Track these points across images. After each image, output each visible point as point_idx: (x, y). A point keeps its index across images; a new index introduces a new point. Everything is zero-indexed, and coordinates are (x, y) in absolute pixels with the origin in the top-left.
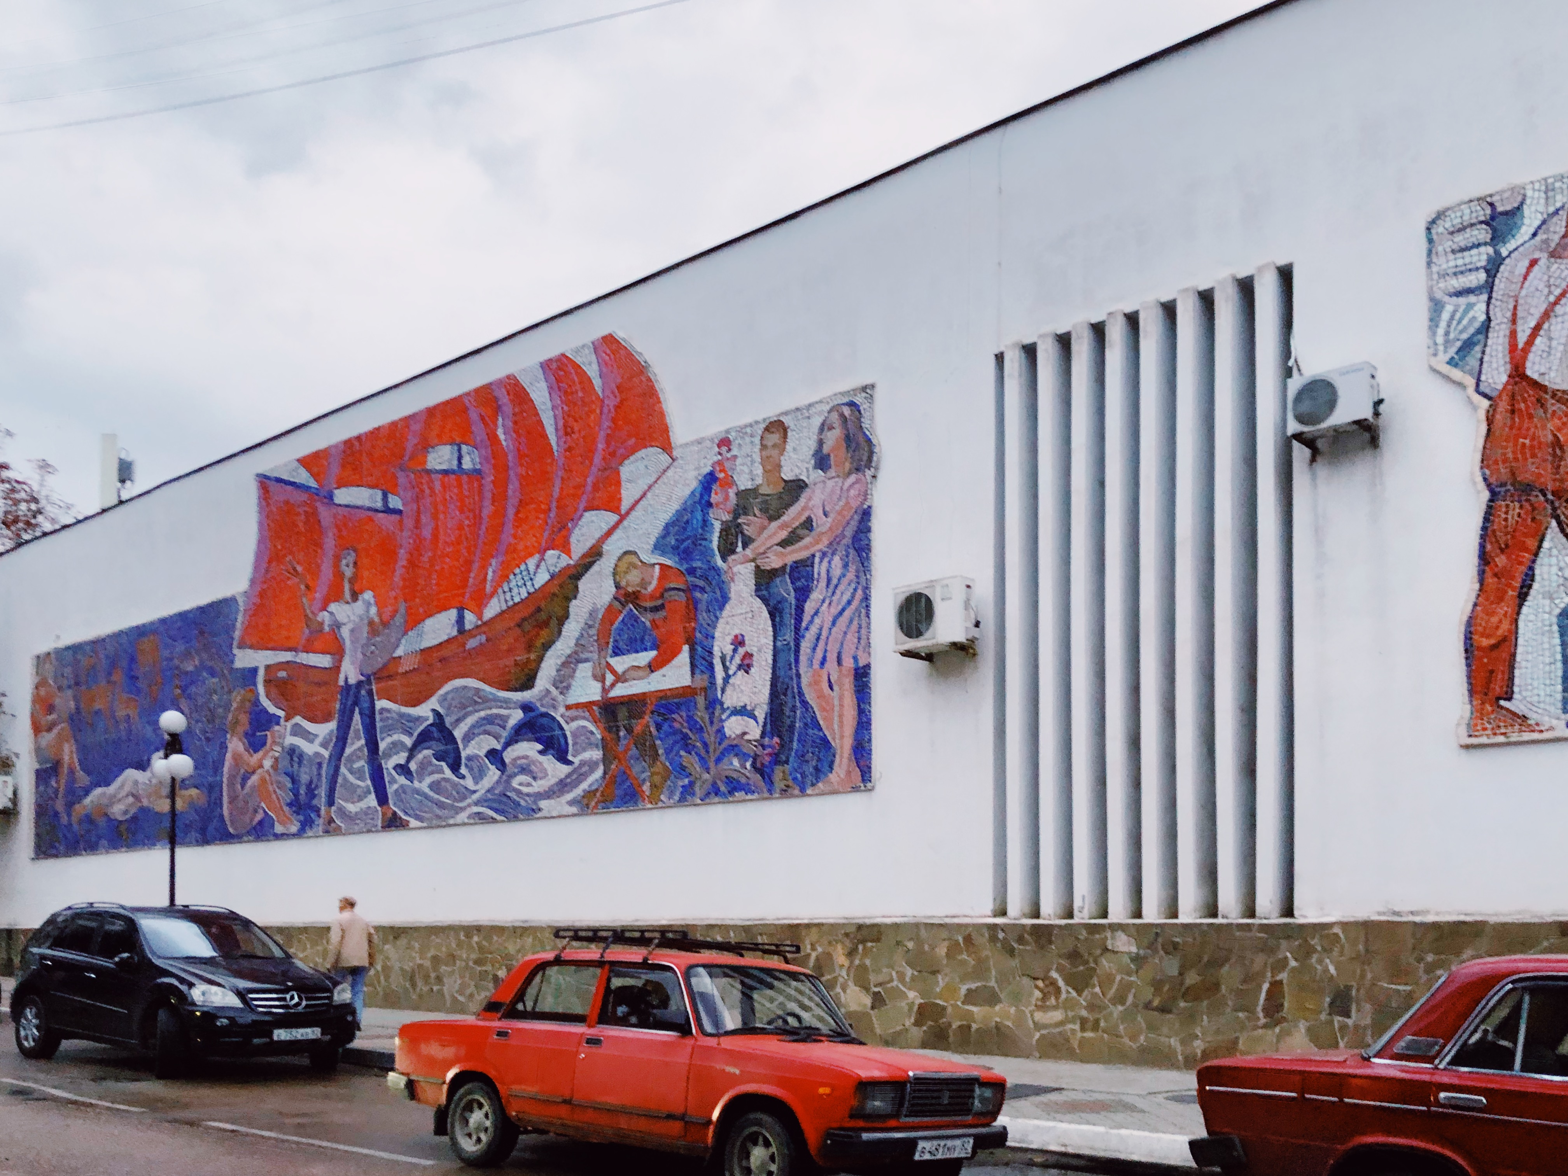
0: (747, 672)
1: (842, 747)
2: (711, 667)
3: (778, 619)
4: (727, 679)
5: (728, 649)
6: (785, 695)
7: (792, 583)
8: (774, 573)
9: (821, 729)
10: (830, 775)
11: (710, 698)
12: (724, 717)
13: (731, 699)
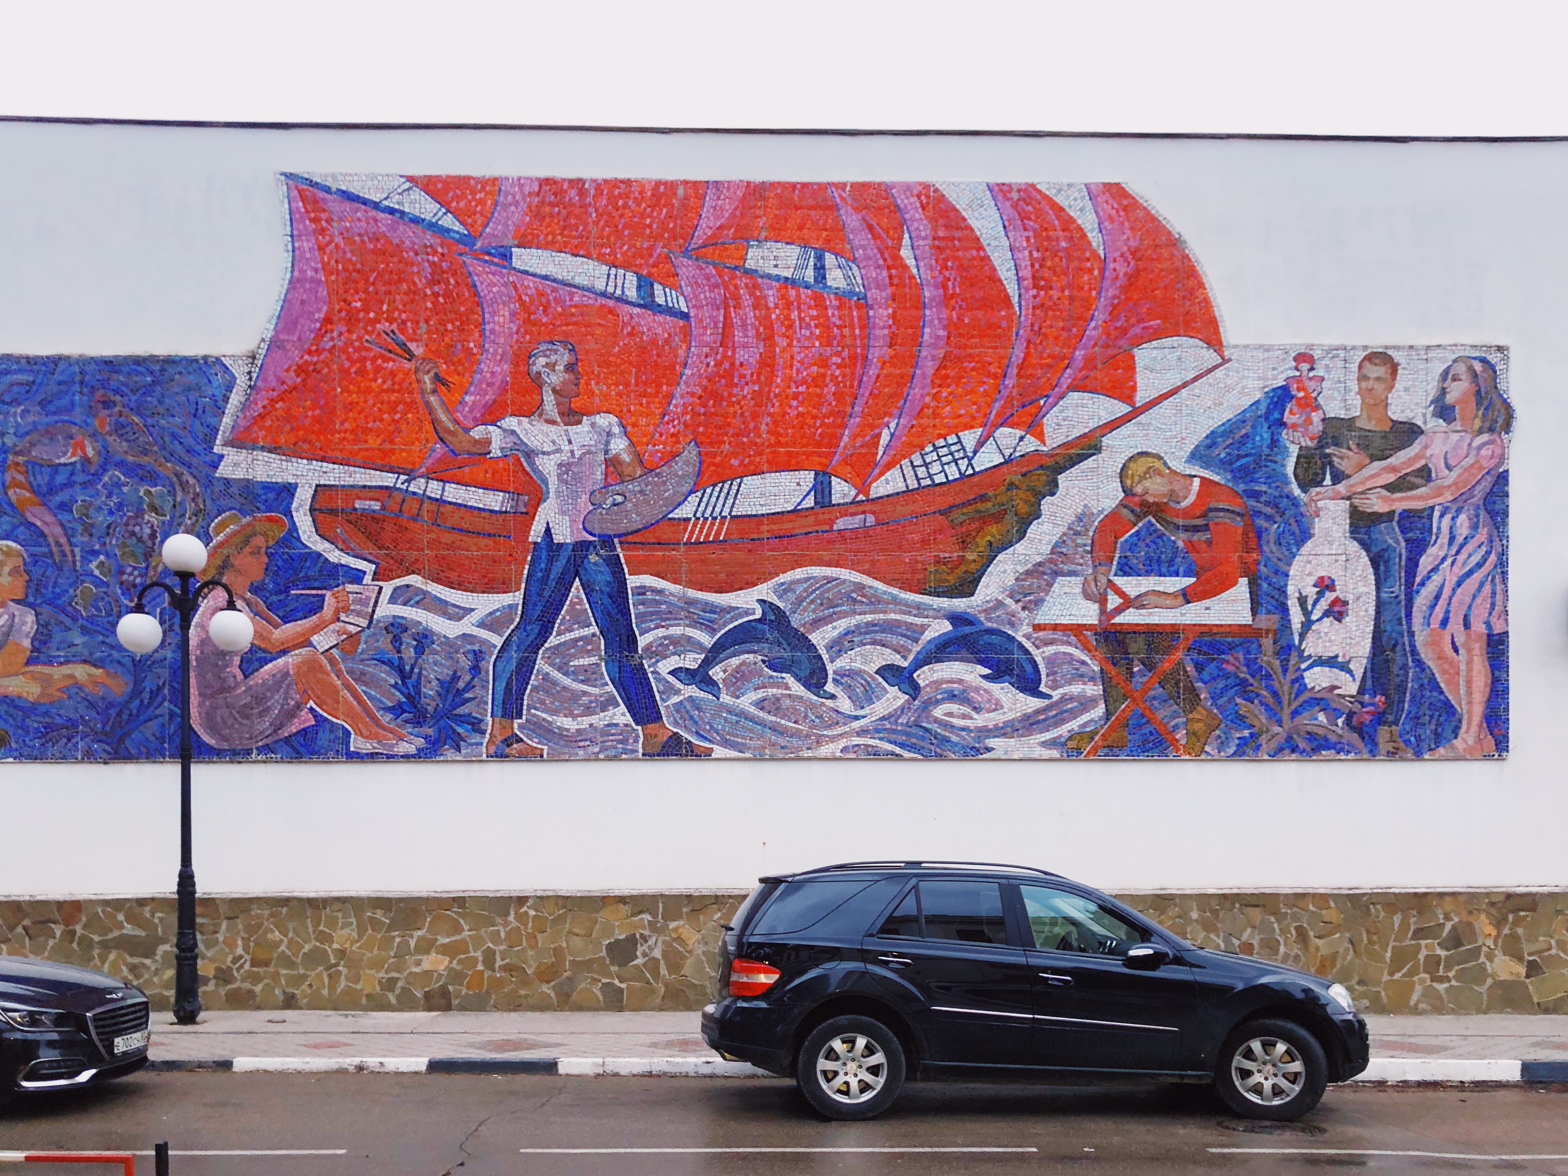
0: (1340, 621)
1: (1470, 712)
2: (1284, 609)
3: (1382, 568)
4: (1307, 625)
5: (1311, 592)
6: (1393, 650)
7: (1402, 532)
8: (1377, 518)
9: (1442, 692)
10: (1454, 741)
11: (1283, 642)
12: (1303, 666)
13: (1312, 646)
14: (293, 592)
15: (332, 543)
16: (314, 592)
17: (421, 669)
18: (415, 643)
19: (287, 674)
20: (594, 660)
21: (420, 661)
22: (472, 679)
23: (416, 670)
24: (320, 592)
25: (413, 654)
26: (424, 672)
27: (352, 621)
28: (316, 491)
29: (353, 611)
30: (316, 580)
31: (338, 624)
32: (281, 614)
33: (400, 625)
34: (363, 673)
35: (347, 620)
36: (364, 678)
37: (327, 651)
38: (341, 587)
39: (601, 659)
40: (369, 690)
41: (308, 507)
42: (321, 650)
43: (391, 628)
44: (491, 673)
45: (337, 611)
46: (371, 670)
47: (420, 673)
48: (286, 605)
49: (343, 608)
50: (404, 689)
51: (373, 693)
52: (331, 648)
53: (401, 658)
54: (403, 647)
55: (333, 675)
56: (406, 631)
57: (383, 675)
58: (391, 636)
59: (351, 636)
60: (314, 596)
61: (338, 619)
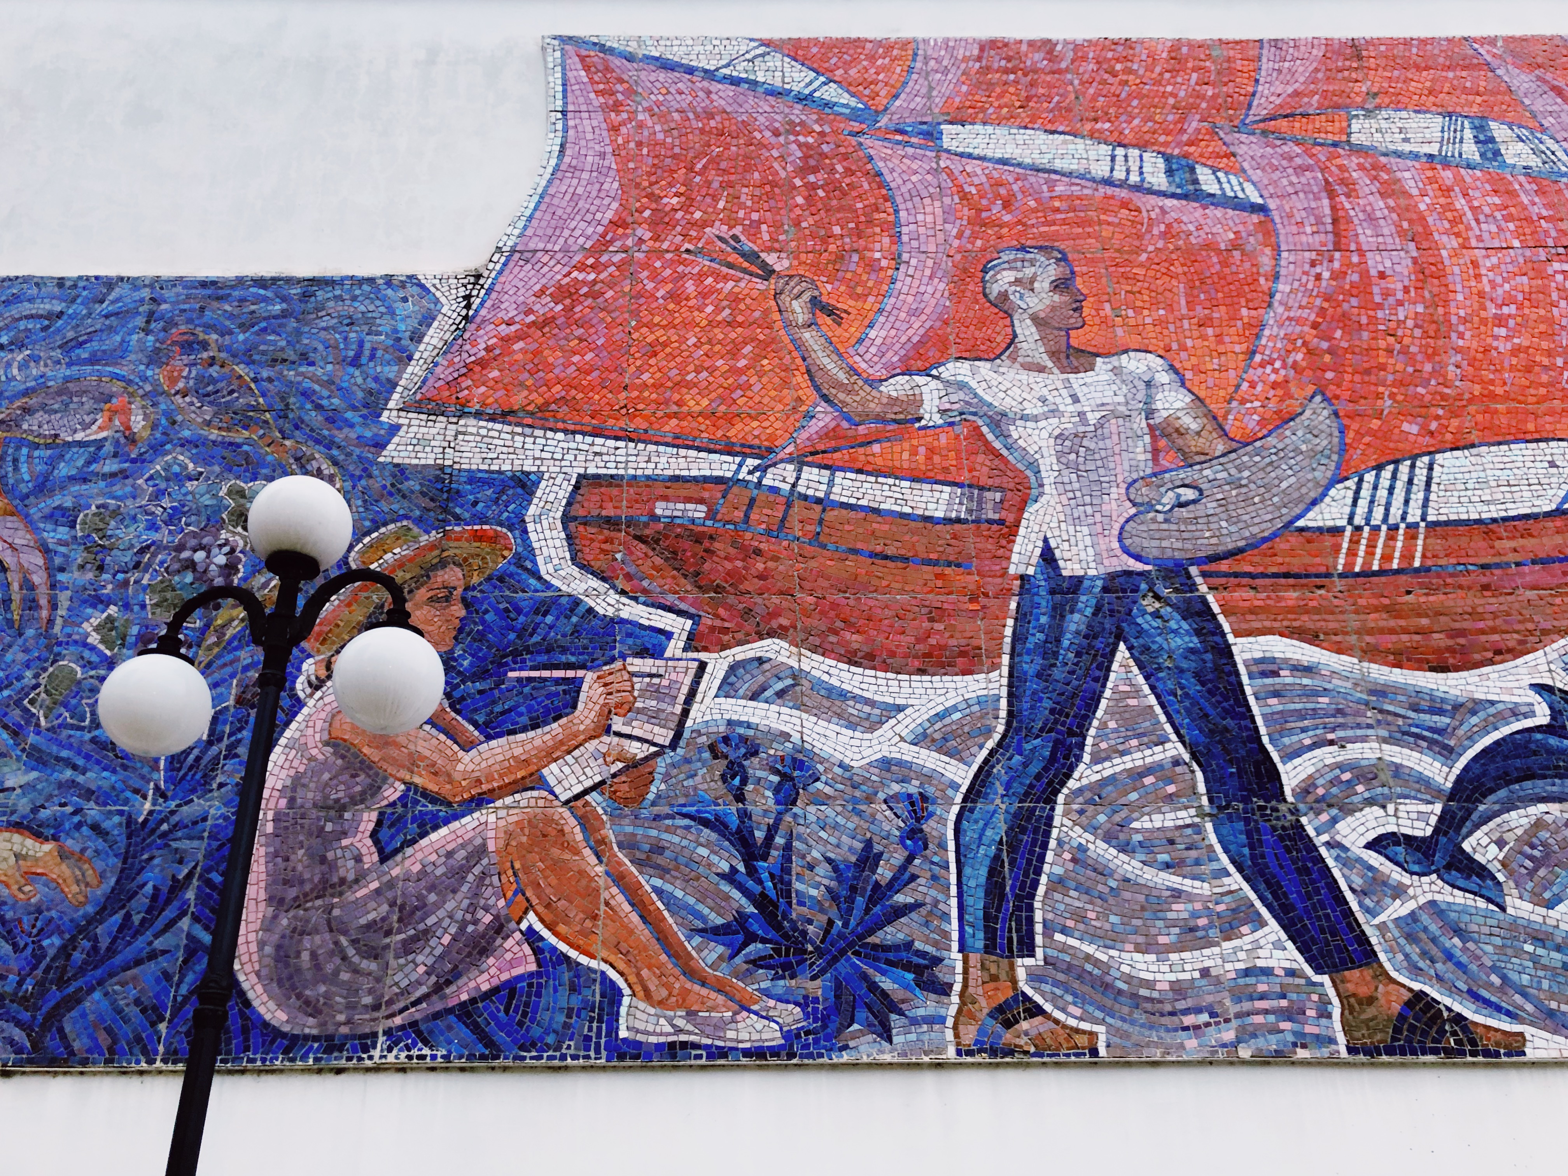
14: (511, 674)
15: (604, 579)
16: (559, 674)
17: (790, 837)
18: (775, 779)
19: (482, 850)
20: (1186, 816)
21: (788, 818)
22: (910, 859)
23: (779, 840)
24: (570, 674)
25: (771, 802)
26: (796, 844)
27: (637, 732)
28: (577, 487)
29: (639, 711)
30: (564, 650)
31: (606, 739)
32: (481, 719)
33: (744, 739)
34: (658, 849)
35: (626, 730)
36: (660, 860)
37: (577, 797)
38: (618, 664)
39: (1201, 814)
40: (668, 887)
41: (559, 514)
42: (563, 798)
43: (723, 748)
44: (951, 845)
45: (607, 713)
46: (676, 839)
47: (788, 847)
48: (494, 702)
49: (619, 705)
50: (750, 884)
51: (679, 894)
52: (586, 792)
53: (744, 815)
54: (750, 787)
55: (587, 852)
56: (755, 753)
57: (703, 852)
58: (722, 764)
59: (633, 765)
60: (558, 681)
61: (608, 730)
